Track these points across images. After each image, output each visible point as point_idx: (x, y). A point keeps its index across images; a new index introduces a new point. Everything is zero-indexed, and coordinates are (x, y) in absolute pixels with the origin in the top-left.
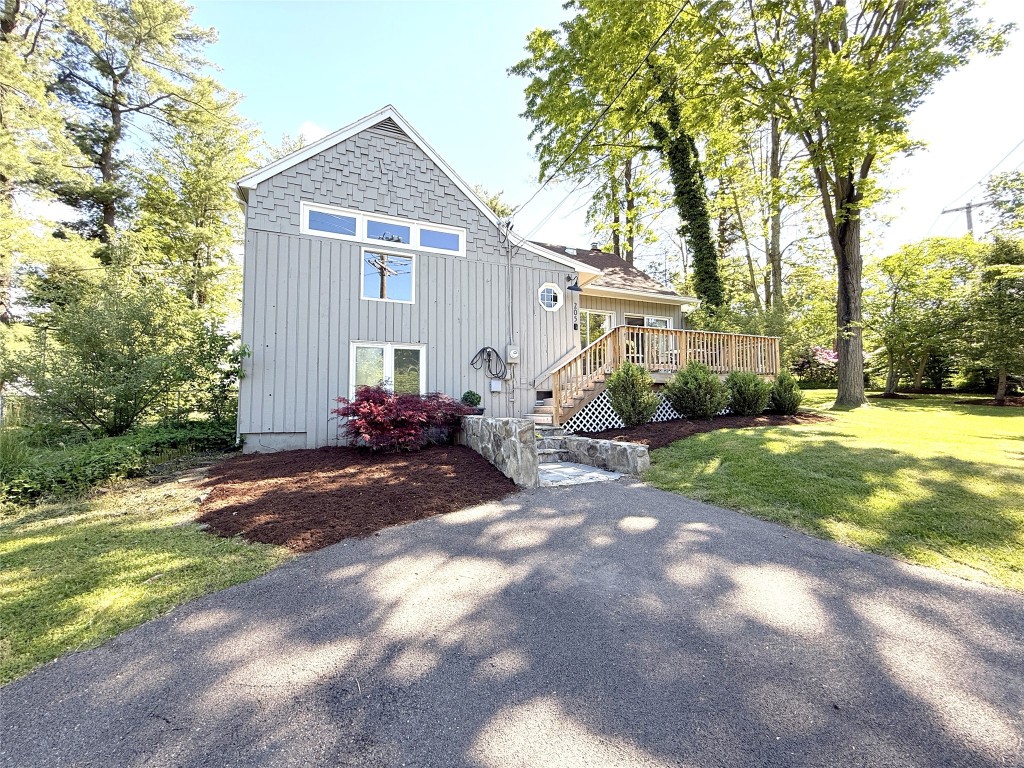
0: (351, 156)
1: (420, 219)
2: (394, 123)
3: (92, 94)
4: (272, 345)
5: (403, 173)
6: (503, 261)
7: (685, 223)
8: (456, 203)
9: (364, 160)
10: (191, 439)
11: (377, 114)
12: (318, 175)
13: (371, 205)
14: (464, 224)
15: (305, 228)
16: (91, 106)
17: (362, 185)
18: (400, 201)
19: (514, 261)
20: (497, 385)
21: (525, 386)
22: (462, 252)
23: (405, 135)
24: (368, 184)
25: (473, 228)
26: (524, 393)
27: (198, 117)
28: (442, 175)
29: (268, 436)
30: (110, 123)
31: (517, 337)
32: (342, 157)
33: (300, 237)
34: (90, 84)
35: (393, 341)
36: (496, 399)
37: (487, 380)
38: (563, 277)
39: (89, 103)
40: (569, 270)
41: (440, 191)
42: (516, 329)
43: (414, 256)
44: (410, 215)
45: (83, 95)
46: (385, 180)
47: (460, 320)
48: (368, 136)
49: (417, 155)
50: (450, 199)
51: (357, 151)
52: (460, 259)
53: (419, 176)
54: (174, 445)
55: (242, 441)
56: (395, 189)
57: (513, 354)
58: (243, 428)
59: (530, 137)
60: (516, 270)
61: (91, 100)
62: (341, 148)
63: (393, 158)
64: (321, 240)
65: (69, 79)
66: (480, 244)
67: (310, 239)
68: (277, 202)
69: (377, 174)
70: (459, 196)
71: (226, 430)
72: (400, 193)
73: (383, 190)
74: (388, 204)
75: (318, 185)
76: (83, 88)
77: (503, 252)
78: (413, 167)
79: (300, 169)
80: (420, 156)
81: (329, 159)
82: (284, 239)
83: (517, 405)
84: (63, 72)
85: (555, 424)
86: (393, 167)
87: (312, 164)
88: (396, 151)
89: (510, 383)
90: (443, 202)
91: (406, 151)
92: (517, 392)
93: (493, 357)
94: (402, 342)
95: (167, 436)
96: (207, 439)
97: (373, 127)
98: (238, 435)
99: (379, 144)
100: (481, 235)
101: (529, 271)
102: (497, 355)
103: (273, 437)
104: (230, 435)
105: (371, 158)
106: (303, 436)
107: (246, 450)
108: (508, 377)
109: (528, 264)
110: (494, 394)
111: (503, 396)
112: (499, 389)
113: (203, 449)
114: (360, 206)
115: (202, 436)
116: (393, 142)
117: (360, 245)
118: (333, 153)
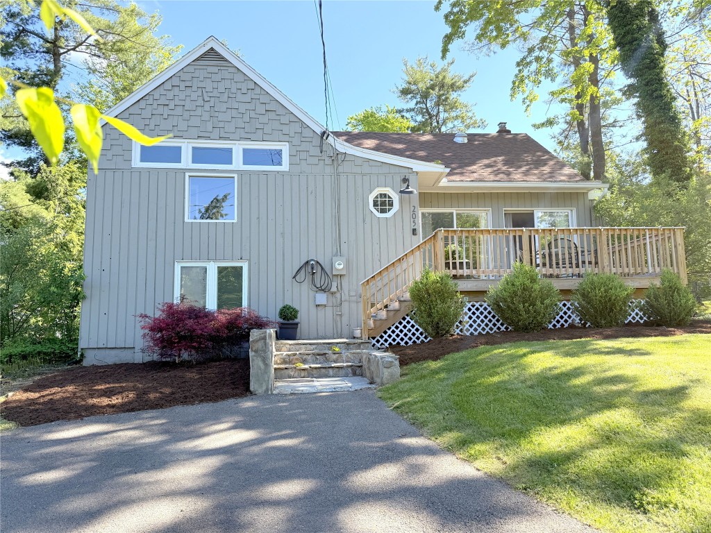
0: (176, 90)
1: (241, 139)
2: (216, 52)
3: (38, 44)
4: (107, 270)
5: (225, 98)
6: (329, 170)
7: (631, 81)
8: (278, 118)
9: (188, 91)
10: (39, 353)
11: (200, 46)
12: (147, 114)
13: (194, 132)
14: (287, 138)
15: (137, 162)
16: (38, 54)
17: (186, 115)
18: (221, 125)
19: (341, 169)
20: (322, 298)
21: (354, 298)
22: (285, 167)
23: (226, 61)
24: (192, 113)
25: (296, 141)
26: (354, 305)
27: (123, 46)
28: (263, 92)
29: (103, 352)
30: (52, 67)
31: (344, 247)
32: (168, 93)
33: (132, 170)
34: (37, 35)
35: (215, 260)
36: (321, 312)
37: (312, 293)
38: (398, 179)
39: (37, 52)
40: (407, 170)
41: (261, 109)
42: (344, 238)
43: (236, 176)
44: (231, 136)
45: (32, 46)
46: (207, 107)
47: (283, 234)
48: (191, 69)
49: (238, 77)
50: (272, 115)
51: (183, 85)
52: (282, 174)
53: (240, 97)
54: (24, 357)
55: (82, 355)
56: (216, 114)
57: (339, 266)
58: (82, 344)
59: (437, 8)
60: (343, 179)
61: (37, 49)
62: (168, 86)
63: (215, 85)
64: (149, 170)
65: (22, 34)
66: (303, 155)
67: (140, 171)
68: (114, 142)
69: (200, 102)
70: (281, 111)
71: (70, 345)
72: (221, 117)
73: (206, 116)
74: (211, 129)
75: (147, 122)
76: (32, 40)
77: (328, 161)
78: (234, 90)
79: (131, 111)
80: (241, 78)
81: (157, 96)
82: (118, 174)
83: (345, 319)
84: (19, 30)
85: (363, 337)
86: (215, 93)
87: (142, 104)
88: (218, 77)
89: (338, 295)
90: (264, 119)
91: (228, 76)
92: (345, 306)
93: (318, 270)
94: (224, 259)
95: (19, 349)
96: (53, 353)
97: (197, 59)
98: (79, 350)
99: (201, 74)
100: (304, 146)
101: (359, 178)
102: (322, 268)
103: (108, 351)
104: (73, 349)
105: (194, 88)
106: (132, 351)
107: (85, 363)
108: (334, 289)
109: (358, 170)
110: (319, 308)
111: (329, 310)
112: (325, 303)
113: (50, 362)
114: (185, 134)
115: (49, 350)
116: (215, 70)
117: (184, 171)
118: (161, 90)
